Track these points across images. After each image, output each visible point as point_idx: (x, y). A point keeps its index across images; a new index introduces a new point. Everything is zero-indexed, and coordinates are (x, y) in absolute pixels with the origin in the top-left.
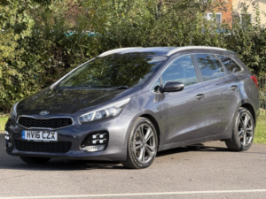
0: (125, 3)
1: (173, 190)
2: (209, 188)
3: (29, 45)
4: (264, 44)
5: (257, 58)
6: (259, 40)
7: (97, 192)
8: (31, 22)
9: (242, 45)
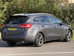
0: (37, 1)
1: (39, 53)
2: (49, 52)
3: (8, 13)
4: (73, 12)
5: (71, 16)
6: (72, 11)
7: (19, 53)
8: (6, 7)
9: (67, 12)
